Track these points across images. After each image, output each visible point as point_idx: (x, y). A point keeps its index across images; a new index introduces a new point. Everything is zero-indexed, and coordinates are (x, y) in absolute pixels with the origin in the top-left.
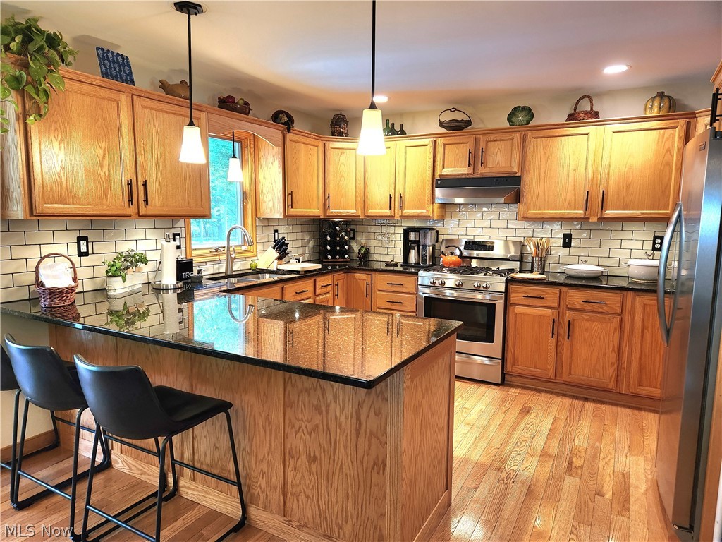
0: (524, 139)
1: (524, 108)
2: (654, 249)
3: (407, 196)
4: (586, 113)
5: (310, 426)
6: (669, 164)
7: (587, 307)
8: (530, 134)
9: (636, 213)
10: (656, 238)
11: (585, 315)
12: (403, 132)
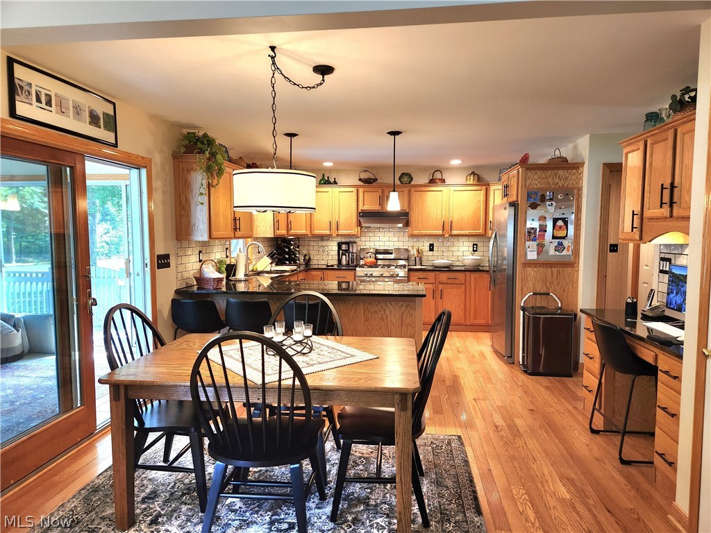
0: (410, 191)
1: (407, 174)
2: (474, 251)
3: (341, 222)
4: (440, 179)
5: (378, 327)
6: (479, 208)
7: (449, 281)
8: (413, 189)
9: (467, 232)
10: (474, 245)
11: (448, 286)
12: (335, 183)
